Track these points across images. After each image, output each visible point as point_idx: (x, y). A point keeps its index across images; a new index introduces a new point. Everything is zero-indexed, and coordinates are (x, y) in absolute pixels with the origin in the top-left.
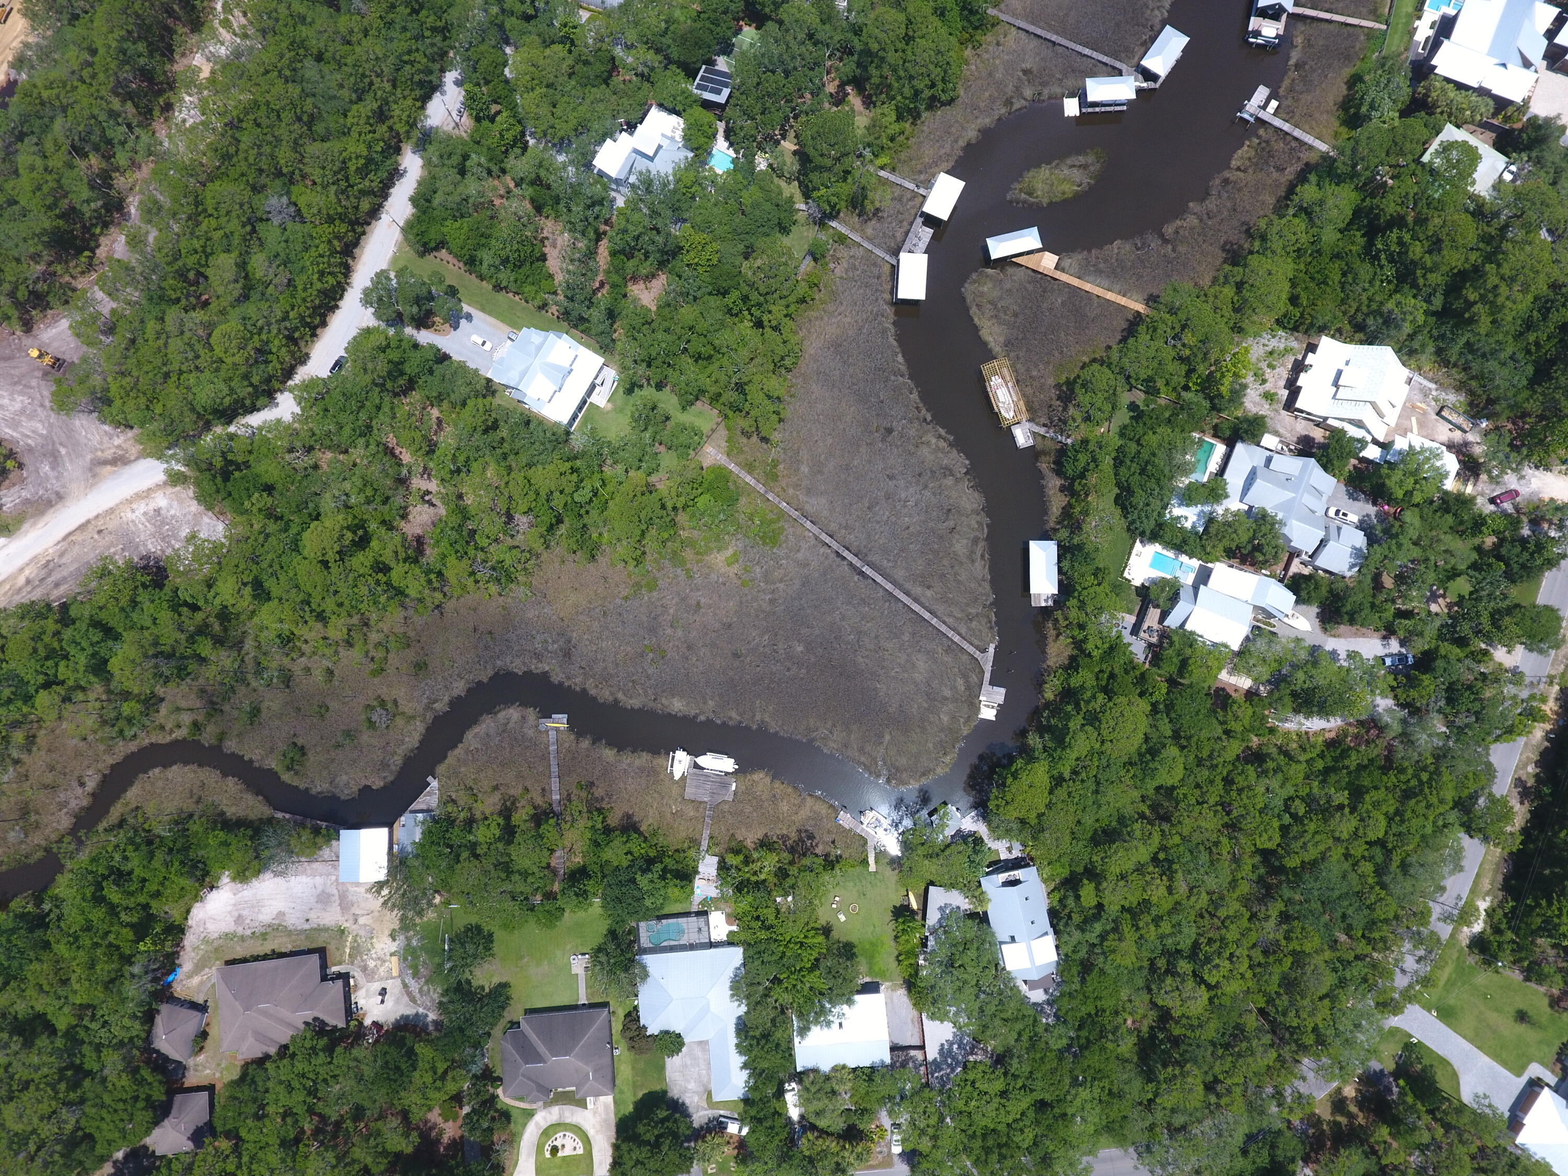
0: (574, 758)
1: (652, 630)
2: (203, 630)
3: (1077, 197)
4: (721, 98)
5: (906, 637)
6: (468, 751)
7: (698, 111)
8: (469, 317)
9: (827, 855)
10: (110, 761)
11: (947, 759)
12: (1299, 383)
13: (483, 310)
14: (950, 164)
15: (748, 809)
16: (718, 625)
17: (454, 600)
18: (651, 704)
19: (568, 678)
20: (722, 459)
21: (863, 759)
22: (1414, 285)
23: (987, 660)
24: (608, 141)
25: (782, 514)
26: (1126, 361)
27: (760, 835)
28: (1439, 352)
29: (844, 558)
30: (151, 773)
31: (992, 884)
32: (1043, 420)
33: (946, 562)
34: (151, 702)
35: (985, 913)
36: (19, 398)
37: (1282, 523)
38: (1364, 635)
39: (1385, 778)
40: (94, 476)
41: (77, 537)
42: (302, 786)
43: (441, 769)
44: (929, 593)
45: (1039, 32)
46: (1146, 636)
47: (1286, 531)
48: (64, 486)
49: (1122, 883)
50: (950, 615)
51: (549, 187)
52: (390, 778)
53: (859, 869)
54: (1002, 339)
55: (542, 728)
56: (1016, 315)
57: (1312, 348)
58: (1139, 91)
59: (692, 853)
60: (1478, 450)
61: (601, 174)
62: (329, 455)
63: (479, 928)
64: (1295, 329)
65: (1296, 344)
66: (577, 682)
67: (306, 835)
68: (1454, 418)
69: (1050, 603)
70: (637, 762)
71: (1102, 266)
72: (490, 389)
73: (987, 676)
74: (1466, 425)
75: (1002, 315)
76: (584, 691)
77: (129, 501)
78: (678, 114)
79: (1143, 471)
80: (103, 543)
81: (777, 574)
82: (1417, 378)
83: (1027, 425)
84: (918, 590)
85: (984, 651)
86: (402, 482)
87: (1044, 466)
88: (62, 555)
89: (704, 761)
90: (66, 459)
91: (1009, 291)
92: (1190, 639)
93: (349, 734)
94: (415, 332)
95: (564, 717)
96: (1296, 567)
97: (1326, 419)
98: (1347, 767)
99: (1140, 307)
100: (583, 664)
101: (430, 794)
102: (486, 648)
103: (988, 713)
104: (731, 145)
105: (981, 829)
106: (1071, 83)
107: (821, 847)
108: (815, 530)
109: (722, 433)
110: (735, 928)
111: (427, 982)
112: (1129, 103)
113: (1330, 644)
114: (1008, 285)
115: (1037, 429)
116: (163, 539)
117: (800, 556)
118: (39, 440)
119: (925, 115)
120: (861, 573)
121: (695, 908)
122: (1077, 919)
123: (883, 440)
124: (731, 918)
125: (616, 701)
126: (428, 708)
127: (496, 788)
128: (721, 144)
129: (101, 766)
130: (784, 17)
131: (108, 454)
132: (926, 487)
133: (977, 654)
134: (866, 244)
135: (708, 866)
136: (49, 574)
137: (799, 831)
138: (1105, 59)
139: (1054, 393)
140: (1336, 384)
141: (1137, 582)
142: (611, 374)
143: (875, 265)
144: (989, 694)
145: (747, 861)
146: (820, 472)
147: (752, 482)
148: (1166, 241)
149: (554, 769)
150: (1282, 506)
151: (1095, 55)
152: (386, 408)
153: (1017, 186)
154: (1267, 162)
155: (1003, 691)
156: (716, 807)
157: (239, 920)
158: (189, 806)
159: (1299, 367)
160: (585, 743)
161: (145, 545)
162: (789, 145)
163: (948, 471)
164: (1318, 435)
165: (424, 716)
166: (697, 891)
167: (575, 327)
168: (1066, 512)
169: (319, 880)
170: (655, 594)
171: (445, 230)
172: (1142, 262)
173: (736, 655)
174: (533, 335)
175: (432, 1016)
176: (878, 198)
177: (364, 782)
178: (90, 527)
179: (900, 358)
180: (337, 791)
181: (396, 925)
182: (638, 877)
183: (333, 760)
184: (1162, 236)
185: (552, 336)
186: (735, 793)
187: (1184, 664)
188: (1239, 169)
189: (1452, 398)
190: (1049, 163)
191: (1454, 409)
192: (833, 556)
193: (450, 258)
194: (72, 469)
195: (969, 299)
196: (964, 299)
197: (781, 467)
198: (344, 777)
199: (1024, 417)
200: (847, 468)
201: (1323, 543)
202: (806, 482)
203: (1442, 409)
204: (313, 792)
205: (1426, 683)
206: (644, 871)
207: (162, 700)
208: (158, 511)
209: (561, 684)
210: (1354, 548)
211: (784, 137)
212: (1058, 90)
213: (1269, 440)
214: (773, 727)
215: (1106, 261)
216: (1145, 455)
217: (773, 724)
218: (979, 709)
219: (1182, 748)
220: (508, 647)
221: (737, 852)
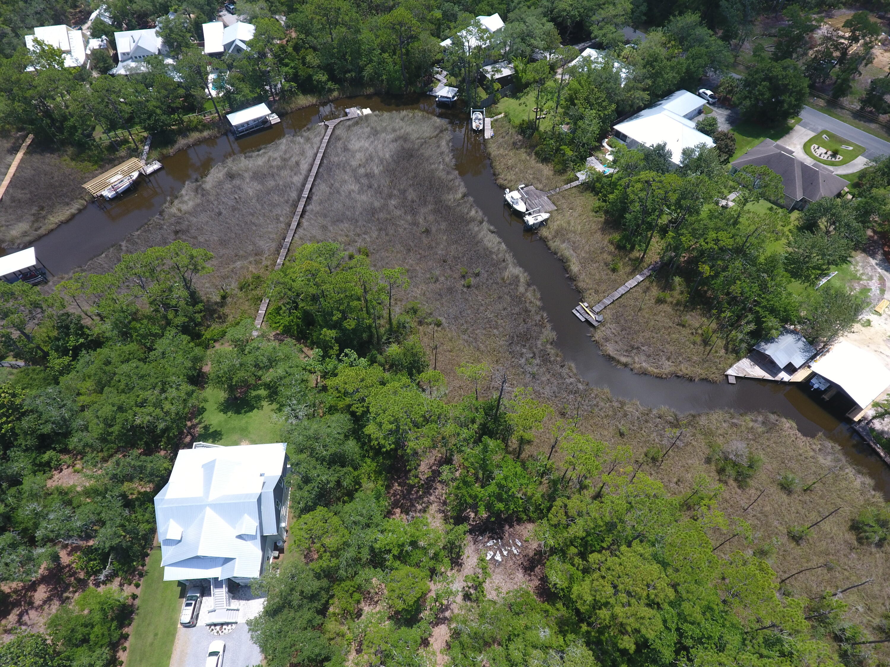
6: (678, 364)
18: (511, 261)
23: (332, 122)
43: (715, 376)
44: (303, 161)
50: (312, 147)
52: (772, 415)
54: (66, 207)
55: (601, 320)
56: (42, 207)
66: (541, 318)
70: (561, 246)
73: (343, 119)
75: (43, 215)
76: (543, 309)
84: (304, 167)
85: (326, 126)
89: (521, 207)
95: (577, 311)
97: (87, 57)
100: (521, 322)
101: (742, 371)
108: (290, 235)
111: (860, 279)
123: (187, 232)
125: (530, 284)
127: (681, 324)
133: (331, 128)
137: (517, 149)
144: (354, 114)
146: (236, 254)
155: (347, 110)
156: (545, 191)
160: (582, 284)
163: (199, 190)
166: (608, 172)
175: (873, 262)
202: (251, 259)
209: (553, 329)
214: (463, 190)
217: (460, 191)
218: (367, 115)
220: (560, 388)
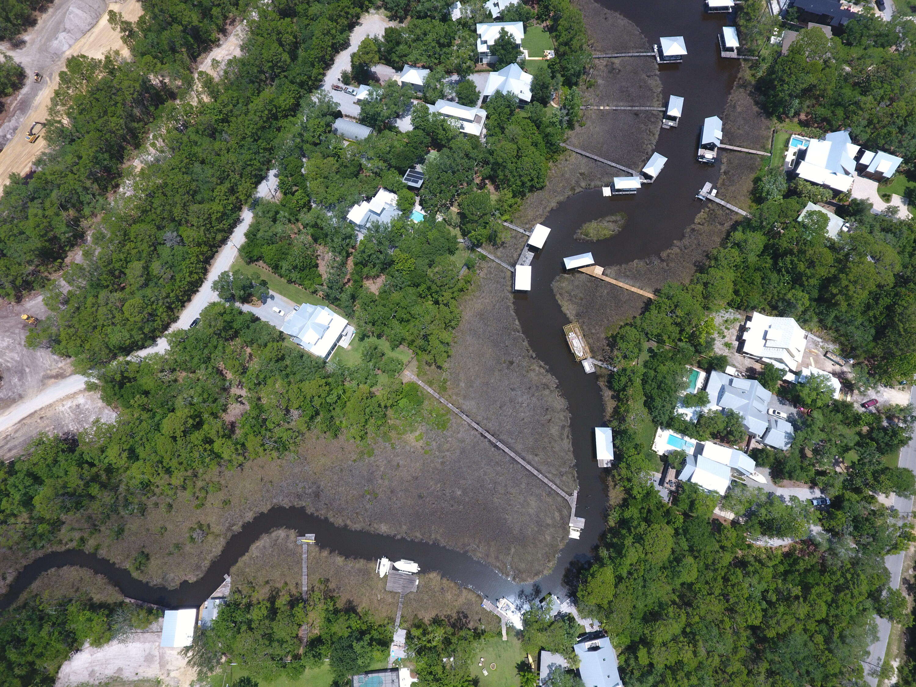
0: (317, 563)
1: (370, 481)
2: (95, 478)
3: (612, 237)
4: (418, 185)
5: (523, 486)
6: (251, 558)
7: (405, 191)
8: (272, 297)
9: (475, 629)
10: (25, 563)
11: (551, 564)
12: (744, 338)
13: (281, 293)
14: (542, 220)
15: (426, 598)
16: (409, 478)
17: (250, 462)
18: (367, 528)
19: (317, 511)
20: (414, 378)
21: (498, 564)
22: (802, 285)
23: (573, 500)
24: (356, 206)
25: (449, 411)
26: (645, 325)
27: (433, 615)
28: (821, 321)
29: (486, 437)
30: (49, 572)
31: (581, 649)
32: (599, 358)
33: (546, 440)
34: (57, 525)
35: (578, 670)
36: (7, 340)
37: (743, 418)
38: (798, 486)
39: (823, 578)
40: (43, 385)
41: (28, 421)
42: (144, 581)
43: (233, 570)
44: (536, 459)
45: (588, 154)
46: (668, 486)
47: (745, 422)
48: (24, 391)
49: (664, 649)
50: (549, 472)
51: (322, 229)
52: (201, 576)
53: (496, 639)
54: (574, 312)
55: (299, 543)
56: (582, 299)
57: (749, 318)
58: (643, 184)
59: (389, 627)
60: (850, 376)
61: (351, 222)
62: (184, 374)
63: (249, 680)
64: (738, 308)
65: (740, 316)
66: (322, 513)
67: (143, 614)
68: (834, 358)
69: (609, 465)
70: (357, 566)
71: (628, 273)
72: (281, 337)
73: (573, 510)
74: (842, 362)
75: (574, 299)
76: (326, 519)
77: (62, 400)
78: (395, 192)
79: (659, 387)
80: (42, 425)
81: (446, 446)
82: (810, 335)
83: (591, 360)
84: (530, 457)
85: (571, 495)
86: (225, 390)
87: (602, 383)
88: (16, 432)
89: (398, 565)
90: (29, 375)
91: (577, 287)
92: (695, 488)
93: (178, 546)
94: (241, 305)
95: (313, 536)
96: (753, 444)
97: (761, 358)
98: (798, 571)
99: (651, 296)
100: (327, 502)
101: (225, 586)
102: (268, 491)
103: (575, 535)
104: (423, 208)
105: (573, 610)
106: (606, 180)
107: (472, 623)
108: (468, 420)
109: (415, 363)
110: (416, 680)
112: (638, 190)
113: (779, 491)
114: (576, 283)
115: (596, 362)
116: (79, 423)
117: (459, 436)
118: (15, 364)
119: (528, 195)
120: (496, 446)
121: (390, 666)
122: (637, 674)
123: (508, 368)
124: (414, 673)
125: (346, 526)
126: (229, 529)
127: (267, 582)
128: (418, 208)
129: (18, 566)
130: (453, 146)
131: (54, 372)
132: (533, 395)
133: (567, 497)
134: (497, 261)
135: (400, 637)
136: (6, 443)
137: (458, 613)
138: (623, 168)
139: (605, 342)
140: (765, 338)
141: (661, 453)
142: (351, 330)
143: (502, 271)
144: (575, 522)
145: (425, 633)
146: (472, 386)
147: (432, 392)
148: (663, 261)
149: (305, 570)
150: (741, 408)
151: (618, 166)
152: (220, 348)
153: (579, 231)
154: (714, 221)
155: (583, 520)
156: (406, 596)
157: (92, 673)
158: (71, 593)
159: (743, 329)
160: (325, 553)
161: (67, 426)
162: (454, 209)
163: (546, 386)
164: (758, 367)
165: (226, 535)
166: (392, 654)
167: (333, 303)
168: (616, 411)
169: (147, 645)
170: (372, 458)
171: (262, 250)
172: (650, 271)
173: (420, 497)
174: (308, 308)
176: (503, 236)
177: (184, 578)
178: (36, 415)
179: (517, 322)
180: (166, 584)
181: (195, 677)
182: (354, 644)
183: (166, 563)
184: (660, 258)
185: (319, 308)
186: (418, 586)
187: (692, 504)
188: (699, 224)
189: (831, 346)
190: (596, 220)
191: (833, 353)
192: (479, 436)
193: (264, 265)
194: (31, 380)
195: (555, 290)
196: (552, 290)
197: (449, 383)
198: (172, 575)
199: (589, 355)
200: (487, 384)
201: (768, 430)
202: (463, 392)
203: (826, 353)
204: (151, 584)
205: (840, 516)
206: (359, 640)
207: (64, 523)
208: (78, 406)
209: (312, 514)
210: (786, 433)
211: (452, 205)
212: (599, 183)
213: (730, 370)
214: (443, 543)
215: (630, 271)
216: (660, 378)
217: (442, 540)
218: (569, 532)
219: (695, 558)
220: (281, 491)
221: (418, 627)
